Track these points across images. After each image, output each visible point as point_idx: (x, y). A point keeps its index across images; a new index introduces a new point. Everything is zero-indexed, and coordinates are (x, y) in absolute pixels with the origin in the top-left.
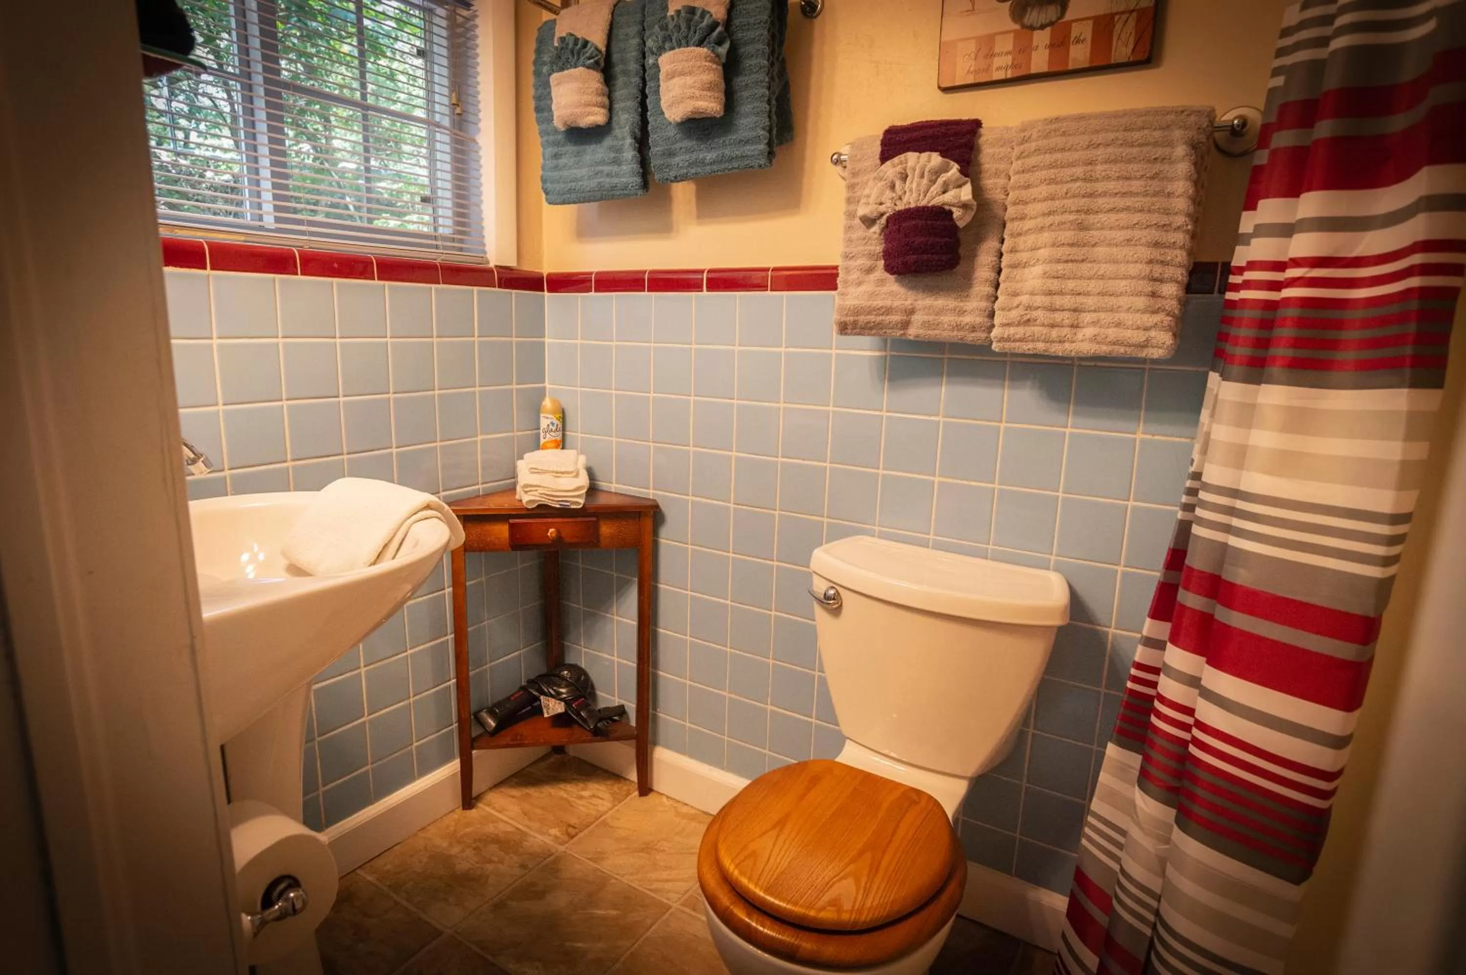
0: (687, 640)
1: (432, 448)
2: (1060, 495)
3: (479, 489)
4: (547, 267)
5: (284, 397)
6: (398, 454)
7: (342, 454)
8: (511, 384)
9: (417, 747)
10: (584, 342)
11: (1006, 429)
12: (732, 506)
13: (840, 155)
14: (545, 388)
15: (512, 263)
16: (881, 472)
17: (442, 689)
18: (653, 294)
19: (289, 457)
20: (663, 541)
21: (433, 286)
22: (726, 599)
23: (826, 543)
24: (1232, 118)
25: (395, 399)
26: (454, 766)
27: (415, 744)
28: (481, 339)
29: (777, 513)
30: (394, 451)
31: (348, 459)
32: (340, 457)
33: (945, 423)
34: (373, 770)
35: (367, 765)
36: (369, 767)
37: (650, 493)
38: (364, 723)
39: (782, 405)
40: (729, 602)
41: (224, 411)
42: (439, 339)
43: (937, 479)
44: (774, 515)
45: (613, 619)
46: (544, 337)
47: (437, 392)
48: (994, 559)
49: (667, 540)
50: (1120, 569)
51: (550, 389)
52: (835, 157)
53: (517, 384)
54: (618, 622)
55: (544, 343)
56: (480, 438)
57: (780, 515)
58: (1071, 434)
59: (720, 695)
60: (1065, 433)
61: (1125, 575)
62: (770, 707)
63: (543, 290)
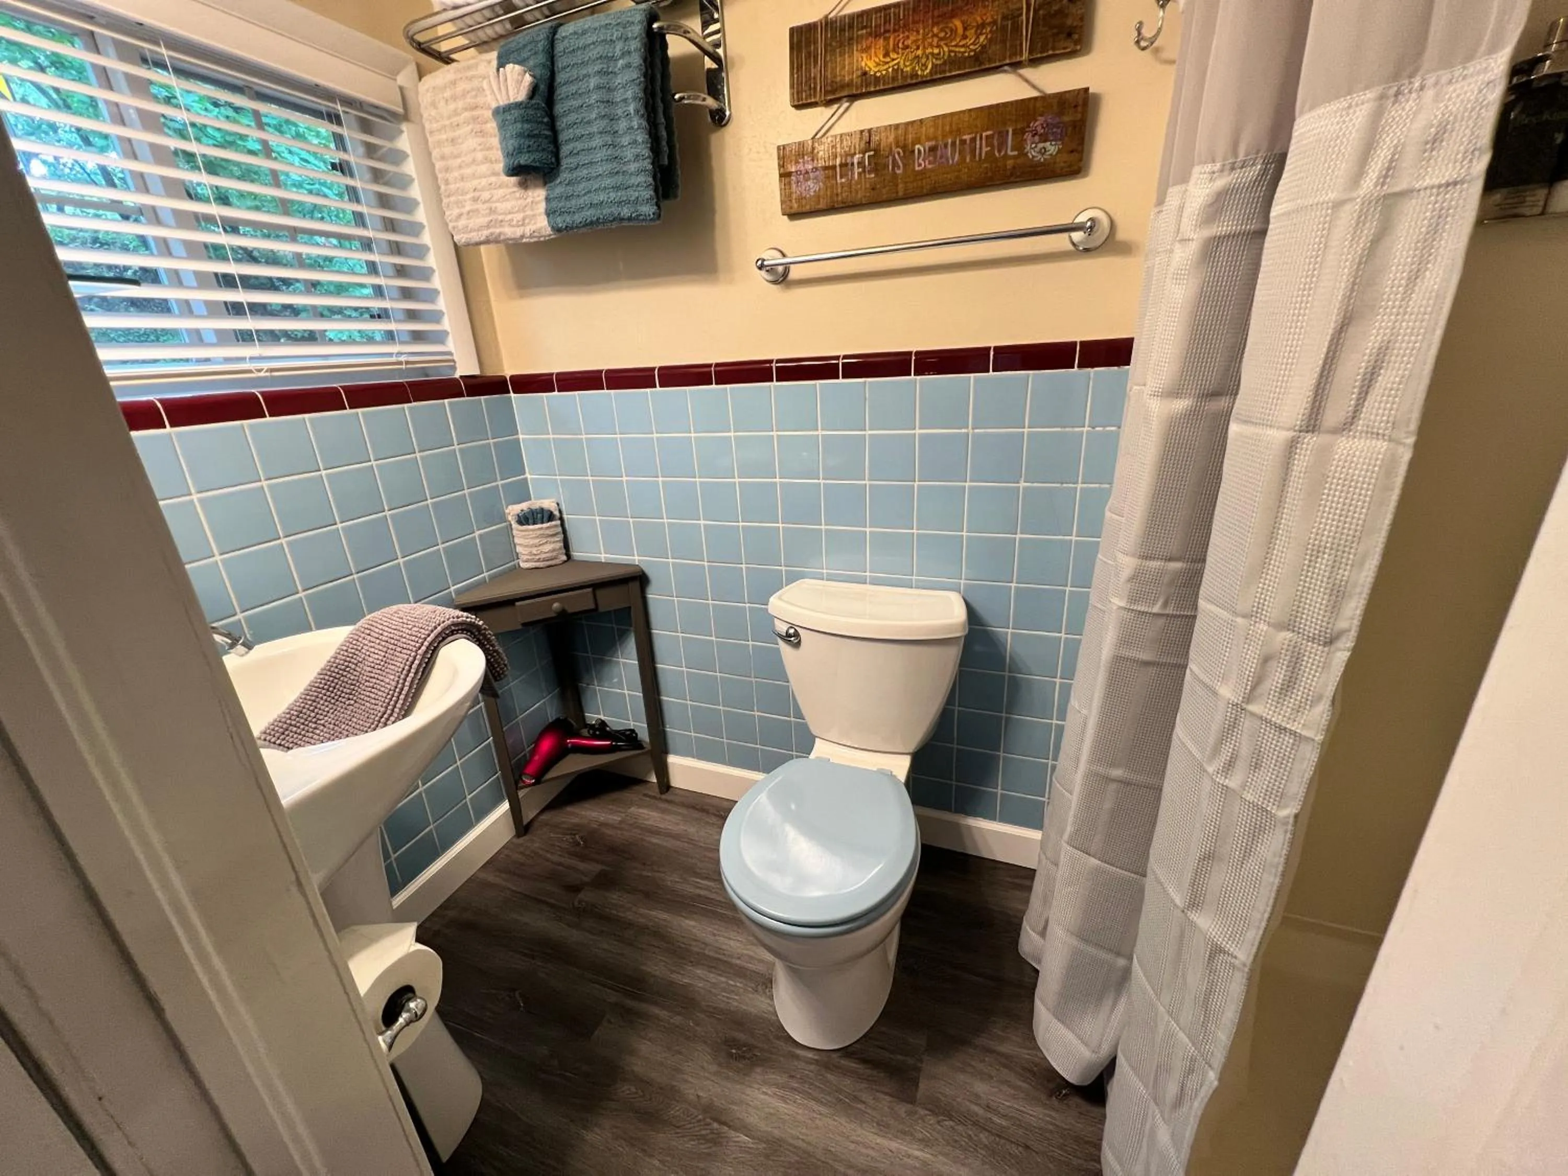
0: (683, 671)
1: (434, 552)
2: (964, 534)
3: (484, 577)
4: (509, 370)
5: (281, 535)
6: (404, 563)
7: (352, 574)
8: (496, 480)
9: (471, 799)
10: (556, 436)
11: (918, 486)
12: (706, 564)
13: (764, 260)
14: (526, 479)
15: (477, 372)
16: (823, 527)
17: (485, 747)
18: (612, 392)
19: (300, 588)
20: (650, 596)
21: (406, 406)
22: (711, 636)
23: (786, 585)
24: (1085, 220)
25: (391, 516)
26: (505, 806)
27: (469, 797)
28: (461, 446)
29: (743, 566)
30: (401, 561)
31: (359, 578)
32: (351, 577)
33: (870, 485)
34: (436, 828)
35: (429, 825)
36: (432, 826)
37: (636, 559)
38: (420, 793)
39: (737, 480)
40: (714, 638)
41: (221, 560)
42: (422, 454)
43: (868, 530)
44: (741, 568)
45: (619, 662)
46: (517, 434)
47: (429, 501)
48: (917, 587)
49: (652, 596)
50: (1013, 585)
51: (531, 479)
52: (760, 262)
53: (502, 480)
54: (624, 664)
55: (518, 440)
56: (477, 533)
57: (747, 568)
58: (971, 488)
59: (715, 709)
60: (965, 487)
61: (1017, 589)
62: (757, 713)
63: (509, 392)
